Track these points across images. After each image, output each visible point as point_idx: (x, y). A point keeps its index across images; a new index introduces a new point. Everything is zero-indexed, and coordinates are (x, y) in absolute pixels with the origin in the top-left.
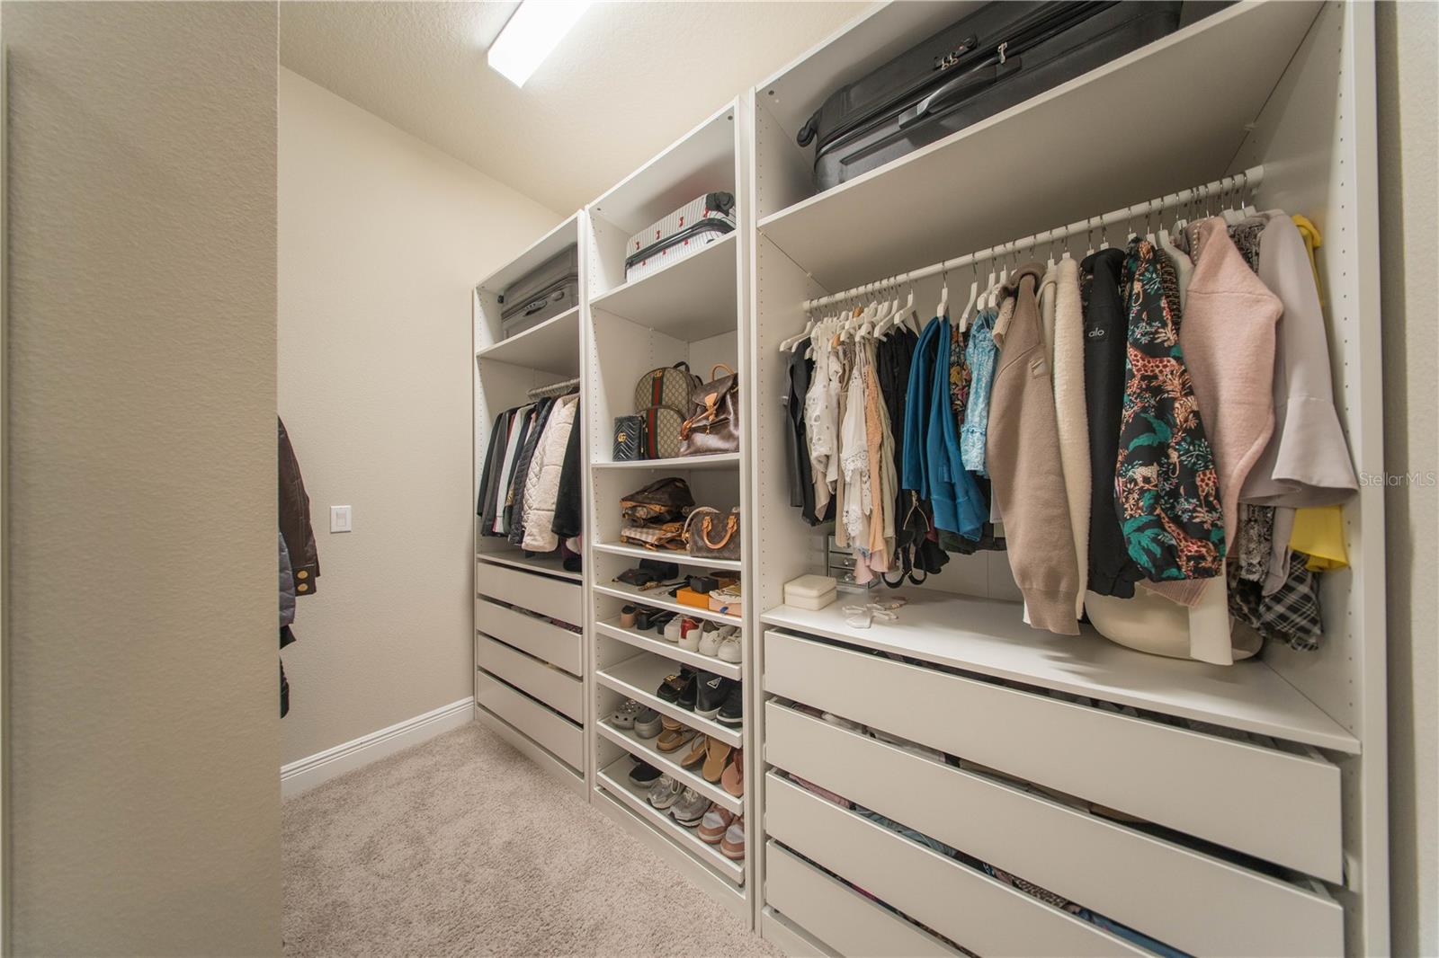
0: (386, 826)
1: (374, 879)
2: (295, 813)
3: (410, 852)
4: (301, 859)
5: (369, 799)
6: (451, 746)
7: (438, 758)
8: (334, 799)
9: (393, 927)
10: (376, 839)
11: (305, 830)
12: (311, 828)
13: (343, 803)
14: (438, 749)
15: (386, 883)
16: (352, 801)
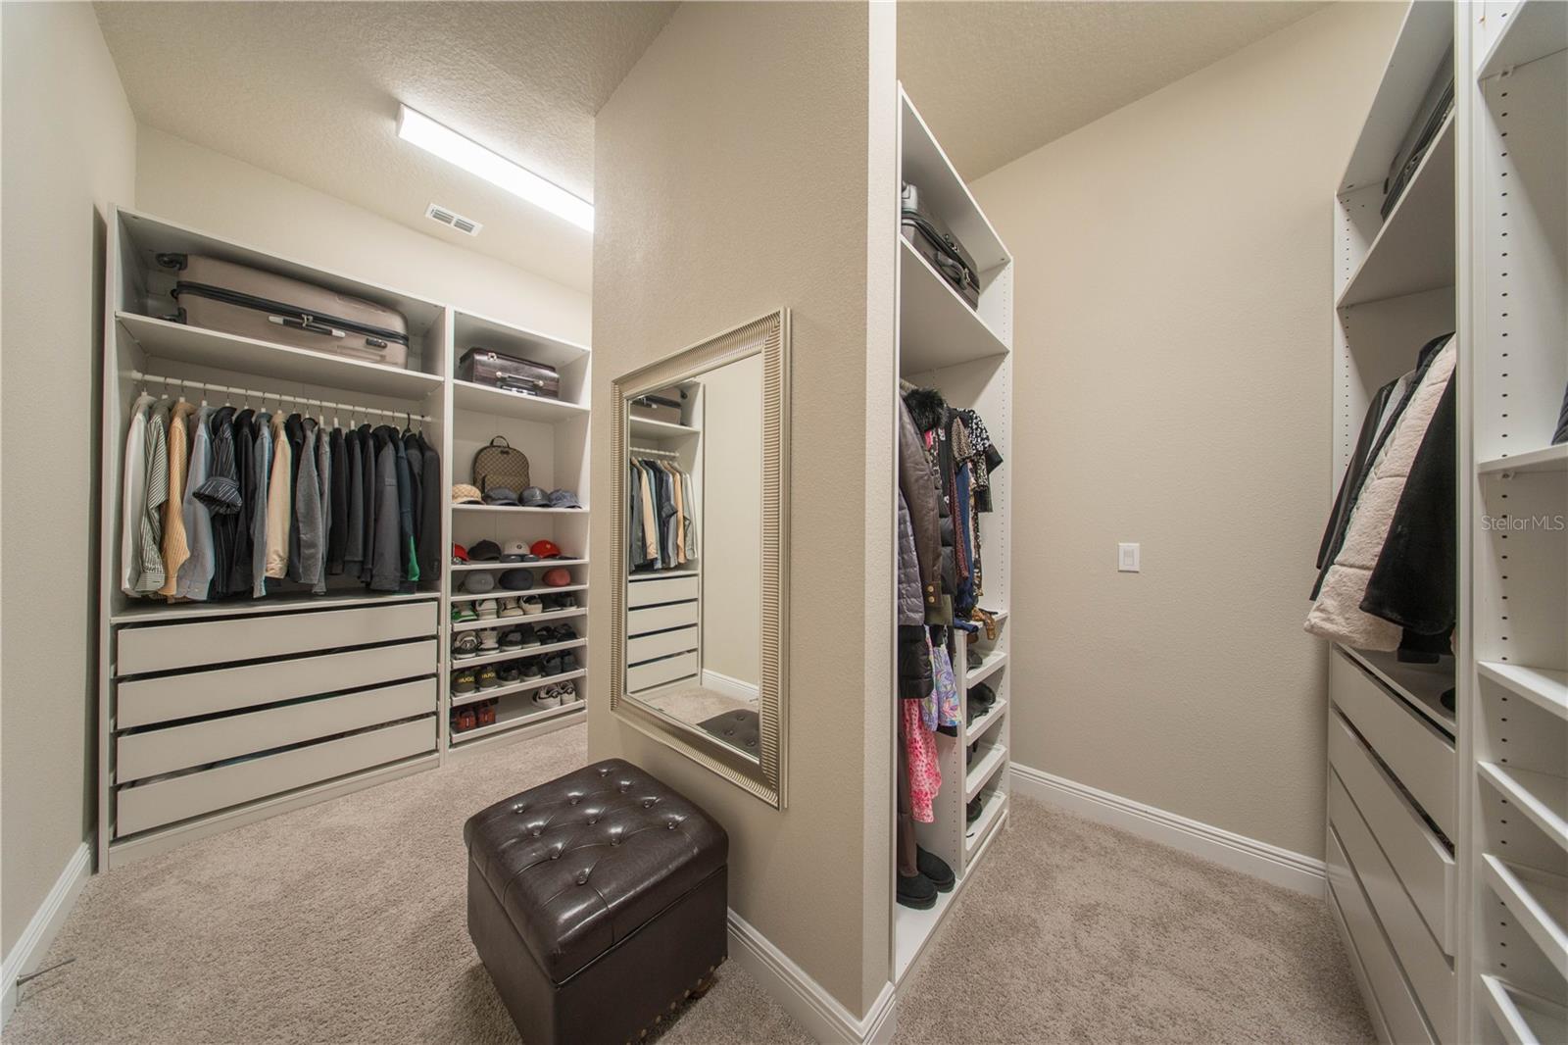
0: (1117, 908)
1: (1069, 940)
2: (1069, 828)
3: (1115, 954)
4: (1045, 865)
5: (1125, 871)
6: (1255, 901)
7: (1227, 900)
8: (1100, 844)
9: (1048, 994)
10: (1100, 910)
11: (1064, 847)
12: (1068, 850)
13: (1103, 853)
14: (1235, 889)
15: (1073, 953)
16: (1111, 859)
